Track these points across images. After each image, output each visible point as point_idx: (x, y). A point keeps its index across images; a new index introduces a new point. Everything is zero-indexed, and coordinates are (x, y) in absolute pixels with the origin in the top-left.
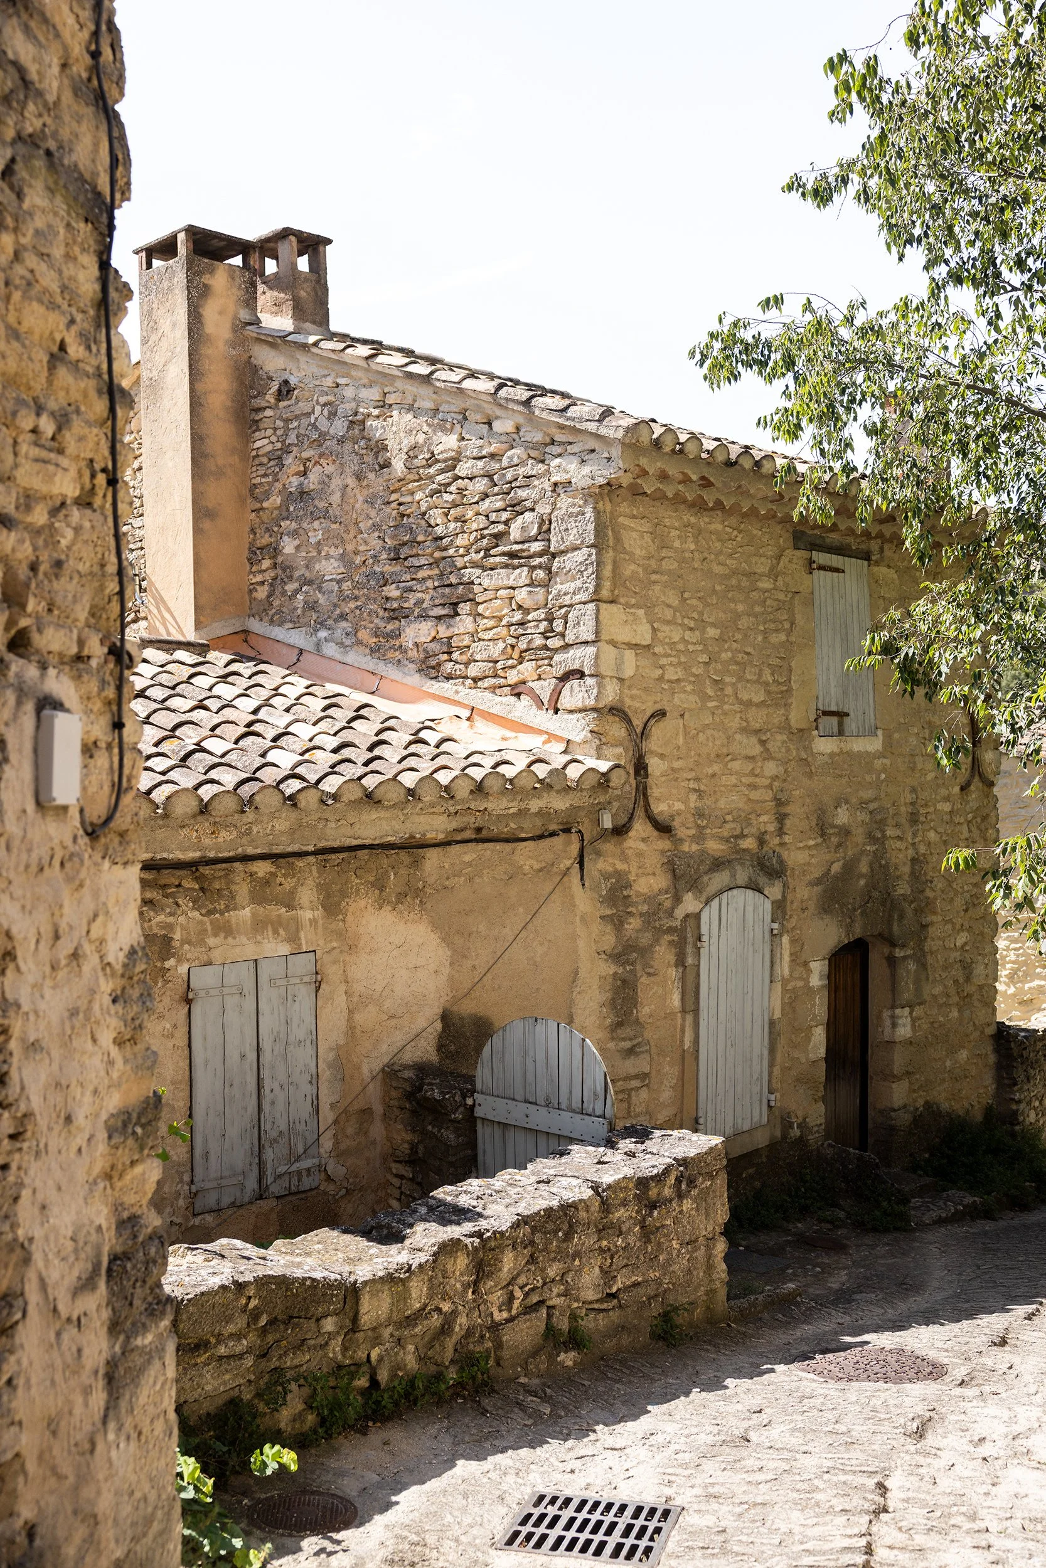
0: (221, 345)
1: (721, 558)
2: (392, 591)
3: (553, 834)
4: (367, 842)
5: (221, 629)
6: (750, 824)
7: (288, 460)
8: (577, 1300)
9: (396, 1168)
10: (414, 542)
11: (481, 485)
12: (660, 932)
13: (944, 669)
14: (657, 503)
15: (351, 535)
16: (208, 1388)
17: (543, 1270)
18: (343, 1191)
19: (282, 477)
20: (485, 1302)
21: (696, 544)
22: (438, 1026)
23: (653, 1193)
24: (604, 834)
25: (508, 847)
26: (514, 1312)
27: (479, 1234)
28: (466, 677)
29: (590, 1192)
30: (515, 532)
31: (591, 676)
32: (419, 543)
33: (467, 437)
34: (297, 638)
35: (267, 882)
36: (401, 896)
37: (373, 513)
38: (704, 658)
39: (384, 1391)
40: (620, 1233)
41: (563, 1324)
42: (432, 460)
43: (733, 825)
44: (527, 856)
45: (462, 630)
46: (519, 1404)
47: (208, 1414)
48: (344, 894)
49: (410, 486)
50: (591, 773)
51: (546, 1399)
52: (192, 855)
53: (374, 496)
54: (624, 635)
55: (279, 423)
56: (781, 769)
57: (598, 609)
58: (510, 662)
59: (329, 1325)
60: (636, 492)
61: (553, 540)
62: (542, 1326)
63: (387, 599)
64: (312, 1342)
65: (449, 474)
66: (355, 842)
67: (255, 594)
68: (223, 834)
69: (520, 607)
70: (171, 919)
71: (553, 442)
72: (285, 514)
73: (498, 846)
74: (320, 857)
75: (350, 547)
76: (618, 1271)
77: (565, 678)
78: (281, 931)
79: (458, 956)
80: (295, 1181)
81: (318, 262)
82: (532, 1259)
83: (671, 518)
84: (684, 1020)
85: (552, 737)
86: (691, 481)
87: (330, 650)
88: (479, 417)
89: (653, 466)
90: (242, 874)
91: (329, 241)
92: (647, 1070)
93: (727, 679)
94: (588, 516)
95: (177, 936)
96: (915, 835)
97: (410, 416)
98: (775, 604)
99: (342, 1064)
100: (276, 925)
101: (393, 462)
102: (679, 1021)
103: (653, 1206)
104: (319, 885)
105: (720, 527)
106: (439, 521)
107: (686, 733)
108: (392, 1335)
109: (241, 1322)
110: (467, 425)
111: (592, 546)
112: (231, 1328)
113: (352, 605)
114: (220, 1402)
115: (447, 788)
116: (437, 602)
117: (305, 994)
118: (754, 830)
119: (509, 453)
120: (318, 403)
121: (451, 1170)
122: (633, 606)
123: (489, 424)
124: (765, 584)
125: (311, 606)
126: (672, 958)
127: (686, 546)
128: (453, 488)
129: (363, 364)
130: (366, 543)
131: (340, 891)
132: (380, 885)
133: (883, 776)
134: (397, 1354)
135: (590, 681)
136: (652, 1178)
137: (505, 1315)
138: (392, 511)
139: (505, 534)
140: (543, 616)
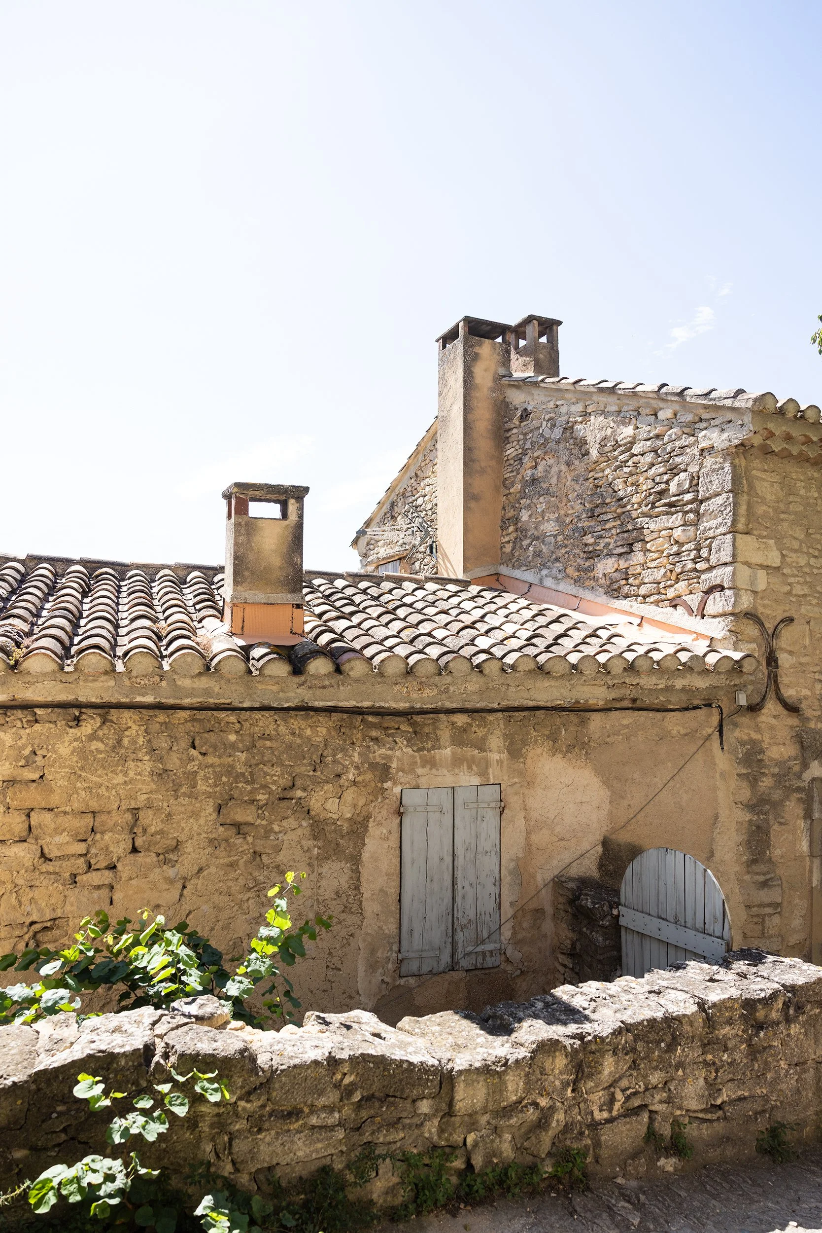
0: (485, 390)
2: (589, 539)
3: (696, 708)
4: (541, 704)
5: (480, 572)
7: (526, 459)
8: (680, 1108)
9: (562, 958)
10: (604, 504)
11: (649, 458)
12: (789, 790)
14: (785, 461)
15: (563, 504)
16: (300, 1154)
17: (645, 1077)
18: (519, 972)
19: (522, 471)
20: (586, 1101)
22: (600, 849)
23: (760, 1014)
24: (740, 710)
25: (659, 715)
26: (615, 1113)
27: (581, 1037)
28: (638, 596)
29: (695, 1008)
30: (673, 488)
31: (729, 588)
32: (607, 504)
33: (640, 426)
34: (529, 576)
35: (464, 730)
36: (570, 748)
37: (577, 487)
39: (479, 1175)
40: (726, 1049)
41: (666, 1131)
42: (617, 445)
44: (675, 723)
45: (636, 562)
46: (609, 1208)
47: (301, 1178)
48: (525, 743)
49: (602, 466)
50: (726, 660)
51: (639, 1207)
52: (402, 705)
53: (578, 476)
54: (757, 558)
55: (521, 437)
57: (734, 539)
58: (669, 583)
59: (425, 1107)
60: (767, 452)
61: (701, 490)
62: (644, 1130)
63: (586, 545)
64: (407, 1121)
65: (627, 454)
66: (531, 704)
67: (504, 549)
68: (427, 691)
69: (677, 542)
70: (390, 753)
71: (701, 420)
72: (523, 495)
73: (651, 714)
74: (506, 714)
75: (562, 512)
76: (724, 1084)
77: (709, 591)
78: (474, 767)
79: (616, 797)
80: (480, 959)
81: (553, 336)
82: (634, 1065)
83: (796, 472)
84: (812, 862)
85: (699, 636)
86: (813, 442)
87: (549, 582)
88: (648, 411)
89: (778, 428)
90: (446, 723)
91: (559, 323)
92: (779, 900)
94: (726, 470)
95: (394, 765)
97: (602, 418)
99: (521, 872)
100: (470, 763)
101: (591, 451)
102: (808, 864)
103: (760, 1026)
104: (504, 735)
106: (620, 487)
107: (811, 636)
108: (488, 1123)
109: (331, 1097)
110: (640, 418)
111: (730, 491)
112: (323, 1101)
113: (563, 551)
114: (313, 1167)
115: (604, 665)
116: (619, 543)
117: (491, 816)
119: (669, 433)
120: (544, 419)
121: (599, 966)
122: (765, 537)
123: (656, 415)
125: (538, 554)
126: (801, 813)
127: (809, 494)
128: (630, 463)
129: (572, 388)
130: (573, 508)
131: (521, 740)
132: (554, 738)
134: (492, 1141)
135: (728, 592)
136: (760, 1000)
137: (605, 1115)
138: (590, 484)
139: (666, 491)
140: (693, 547)
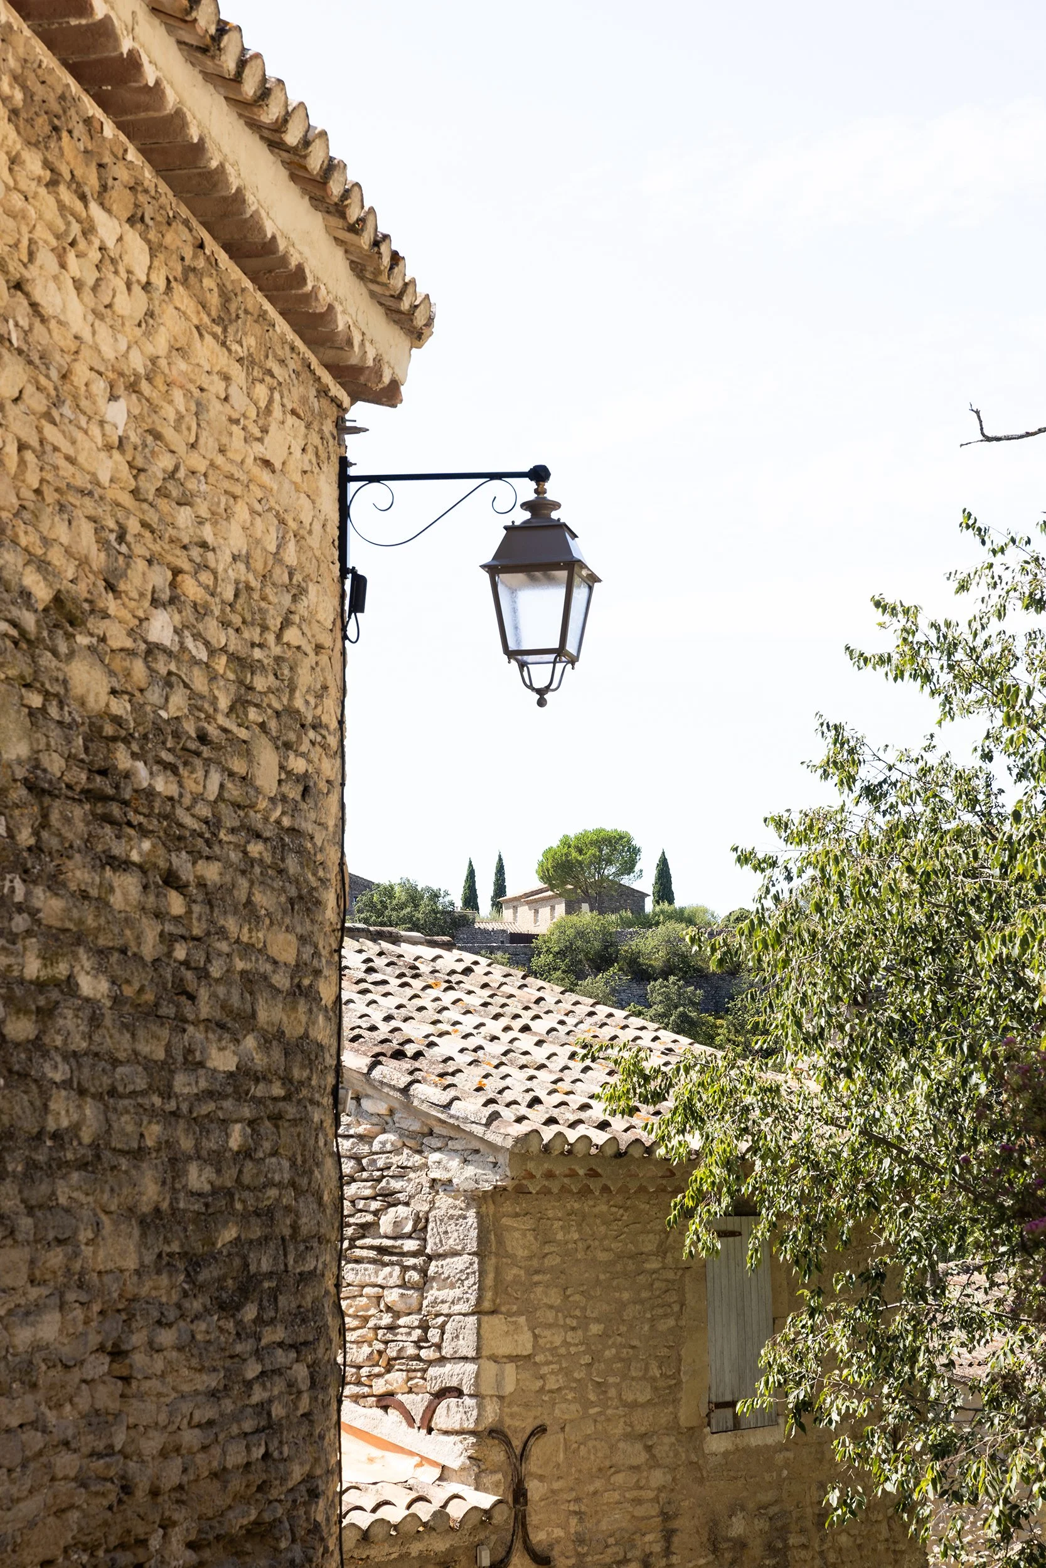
1: (606, 1242)
6: (633, 1546)
13: (835, 1417)
14: (541, 1199)
21: (580, 1231)
30: (386, 1223)
31: (471, 1396)
38: (587, 1359)
43: (614, 1549)
50: (474, 1512)
54: (504, 1348)
56: (669, 1477)
57: (479, 1320)
58: (376, 1370)
60: (521, 1193)
61: (430, 1241)
69: (389, 1309)
71: (431, 1134)
77: (443, 1393)
83: (554, 1209)
85: (424, 1460)
86: (577, 1174)
89: (540, 1168)
93: (611, 1380)
94: (470, 1220)
96: (822, 1541)
98: (663, 1285)
105: (604, 1208)
107: (566, 1448)
111: (474, 1254)
118: (638, 1553)
119: (381, 1137)
122: (514, 1314)
123: (358, 1102)
124: (653, 1264)
127: (568, 1237)
133: (785, 1473)
135: (469, 1401)
139: (375, 1224)
140: (416, 1323)
